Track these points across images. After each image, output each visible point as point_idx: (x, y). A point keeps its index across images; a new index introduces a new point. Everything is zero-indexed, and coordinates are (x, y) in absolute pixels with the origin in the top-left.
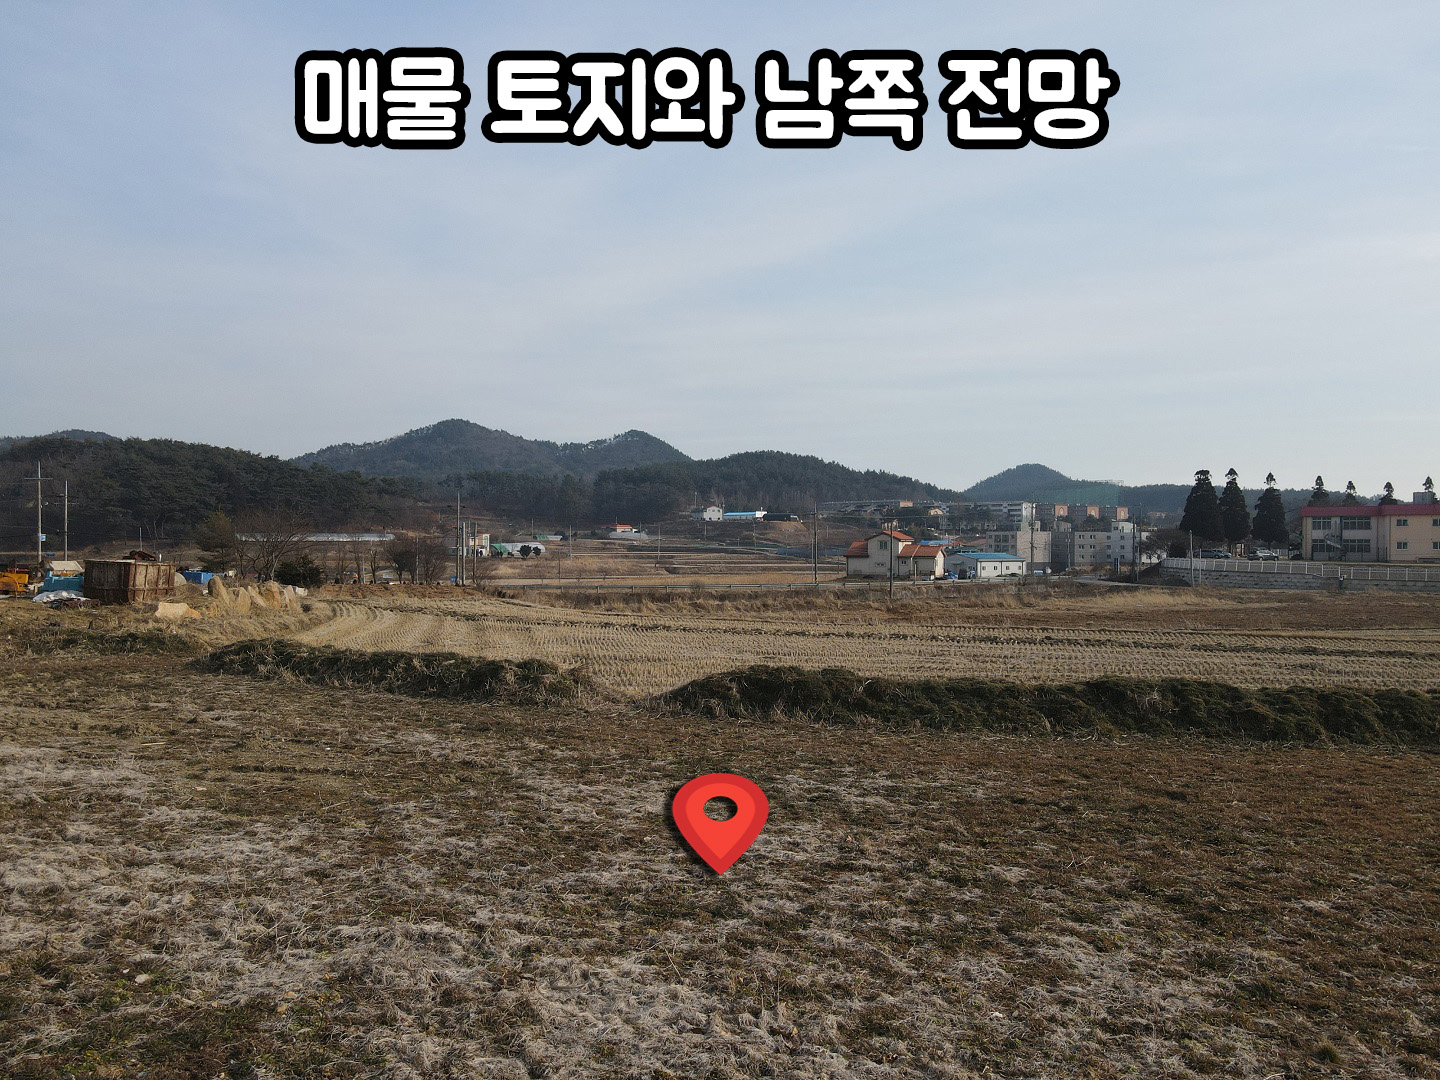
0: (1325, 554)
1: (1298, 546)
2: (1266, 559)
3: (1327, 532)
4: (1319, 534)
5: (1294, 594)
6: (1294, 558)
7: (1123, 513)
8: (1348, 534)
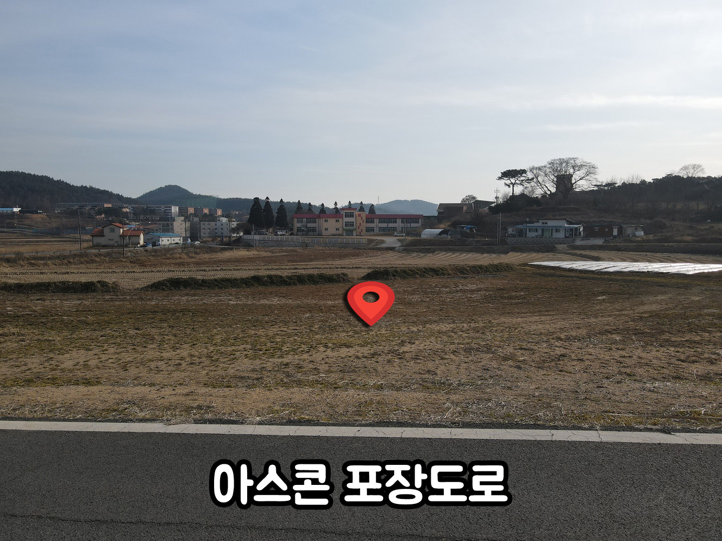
0: (301, 233)
1: (292, 229)
2: (281, 235)
3: (302, 224)
4: (299, 225)
5: (291, 249)
6: (290, 235)
7: (219, 212)
8: (309, 225)
